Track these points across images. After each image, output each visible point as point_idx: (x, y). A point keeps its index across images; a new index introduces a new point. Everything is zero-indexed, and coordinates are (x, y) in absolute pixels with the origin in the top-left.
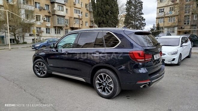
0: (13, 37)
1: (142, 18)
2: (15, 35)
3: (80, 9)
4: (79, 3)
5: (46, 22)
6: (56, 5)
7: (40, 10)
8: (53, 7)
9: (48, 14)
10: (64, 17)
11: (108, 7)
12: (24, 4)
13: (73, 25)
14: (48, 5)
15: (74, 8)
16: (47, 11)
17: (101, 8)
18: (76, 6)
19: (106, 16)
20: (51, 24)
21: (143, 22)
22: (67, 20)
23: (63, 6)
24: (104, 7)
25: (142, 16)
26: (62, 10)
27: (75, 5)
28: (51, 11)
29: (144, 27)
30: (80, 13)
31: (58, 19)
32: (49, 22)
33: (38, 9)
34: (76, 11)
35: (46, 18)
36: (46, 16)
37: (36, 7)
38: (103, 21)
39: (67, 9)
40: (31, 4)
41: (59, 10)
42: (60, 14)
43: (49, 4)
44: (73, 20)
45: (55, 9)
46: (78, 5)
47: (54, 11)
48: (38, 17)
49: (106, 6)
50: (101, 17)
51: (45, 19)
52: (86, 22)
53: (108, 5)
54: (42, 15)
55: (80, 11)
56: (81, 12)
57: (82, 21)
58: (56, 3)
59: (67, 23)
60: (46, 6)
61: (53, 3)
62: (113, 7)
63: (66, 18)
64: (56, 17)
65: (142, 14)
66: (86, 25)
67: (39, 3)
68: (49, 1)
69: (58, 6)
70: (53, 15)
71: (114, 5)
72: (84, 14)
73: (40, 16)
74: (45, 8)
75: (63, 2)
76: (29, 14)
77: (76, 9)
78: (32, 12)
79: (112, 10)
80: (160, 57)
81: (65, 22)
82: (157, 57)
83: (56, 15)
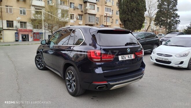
0: (50, 34)
1: (175, 15)
2: (52, 32)
3: (111, 7)
4: (110, 1)
5: (79, 21)
6: (88, 4)
7: (74, 9)
8: (86, 6)
9: (81, 13)
10: (95, 15)
11: (134, 4)
12: (61, 4)
13: (103, 23)
14: (82, 5)
15: (105, 7)
16: (80, 10)
17: (127, 6)
18: (107, 5)
19: (131, 13)
20: (83, 22)
21: (177, 19)
22: (98, 18)
23: (94, 5)
24: (130, 4)
25: (176, 12)
26: (94, 9)
27: (106, 3)
28: (84, 10)
29: (178, 25)
30: (110, 12)
31: (89, 17)
32: (81, 20)
33: (72, 8)
34: (107, 10)
35: (79, 17)
36: (79, 15)
37: (71, 7)
38: (128, 19)
39: (98, 8)
40: (66, 4)
41: (91, 9)
42: (92, 13)
43: (83, 3)
44: (104, 18)
45: (87, 8)
46: (109, 4)
47: (86, 10)
48: (72, 15)
49: (132, 4)
50: (126, 15)
51: (77, 17)
52: (116, 20)
53: (133, 3)
54: (76, 14)
55: (110, 9)
56: (112, 10)
57: (113, 19)
58: (89, 2)
59: (98, 21)
60: (80, 6)
61: (85, 2)
62: (139, 4)
63: (97, 16)
64: (88, 16)
65: (176, 10)
66: (116, 23)
67: (74, 3)
68: (83, 1)
69: (90, 5)
70: (85, 14)
71: (141, 2)
72: (115, 12)
73: (73, 15)
74: (79, 8)
75: (95, 2)
76: (64, 13)
77: (107, 7)
78: (67, 11)
79: (138, 7)
80: (133, 58)
81: (96, 20)
82: (126, 58)
83: (87, 14)
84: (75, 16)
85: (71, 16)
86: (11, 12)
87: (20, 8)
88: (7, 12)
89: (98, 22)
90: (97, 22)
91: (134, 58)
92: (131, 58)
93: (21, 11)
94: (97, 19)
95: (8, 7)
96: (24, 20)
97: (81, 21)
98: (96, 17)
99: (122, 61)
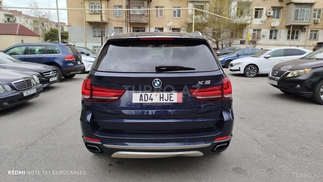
2: (217, 43)
5: (273, 19)
9: (278, 4)
20: (281, 22)
22: (319, 10)
31: (297, 11)
32: (278, 17)
35: (272, 12)
36: (274, 8)
48: (259, 11)
51: (270, 13)
54: (266, 7)
59: (318, 17)
63: (316, 6)
64: (293, 8)
70: (287, 4)
73: (262, 9)
76: (244, 8)
78: (248, 4)
80: (175, 101)
81: (312, 15)
82: (152, 99)
83: (292, 5)
84: (264, 11)
85: (256, 13)
86: (161, 15)
87: (173, 7)
88: (157, 16)
89: (319, 19)
90: (316, 18)
91: (181, 101)
92: (169, 101)
93: (175, 12)
94: (317, 12)
95: (159, 9)
96: (177, 26)
97: (277, 19)
98: (313, 9)
99: (141, 104)
